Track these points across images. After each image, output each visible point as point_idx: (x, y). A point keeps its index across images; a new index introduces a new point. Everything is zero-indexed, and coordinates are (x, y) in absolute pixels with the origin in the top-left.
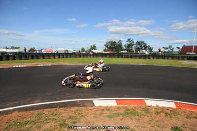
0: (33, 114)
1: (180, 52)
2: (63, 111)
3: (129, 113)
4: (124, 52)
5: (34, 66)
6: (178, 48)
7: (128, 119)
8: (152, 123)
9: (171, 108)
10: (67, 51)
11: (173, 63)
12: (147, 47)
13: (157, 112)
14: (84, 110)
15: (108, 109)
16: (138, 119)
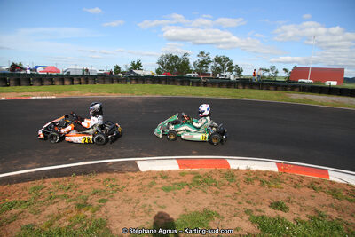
0: (25, 188)
1: (289, 78)
2: (82, 181)
3: (201, 181)
4: (192, 75)
5: (24, 98)
6: (286, 70)
7: (199, 191)
8: (239, 198)
9: (271, 172)
10: (87, 70)
11: (275, 97)
12: (233, 67)
13: (248, 180)
14: (120, 178)
15: (164, 175)
16: (216, 192)
